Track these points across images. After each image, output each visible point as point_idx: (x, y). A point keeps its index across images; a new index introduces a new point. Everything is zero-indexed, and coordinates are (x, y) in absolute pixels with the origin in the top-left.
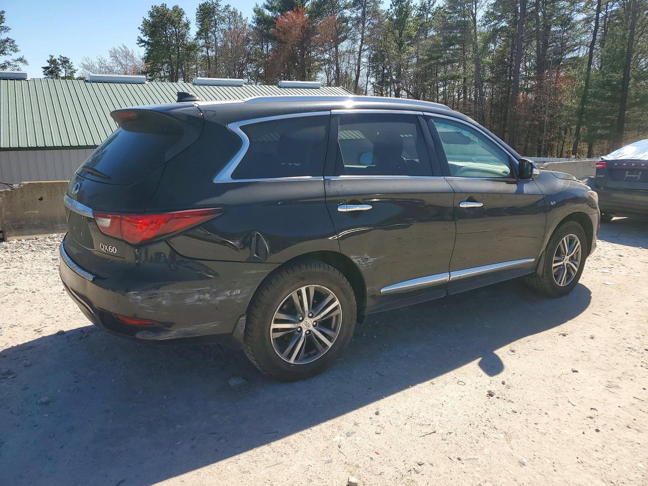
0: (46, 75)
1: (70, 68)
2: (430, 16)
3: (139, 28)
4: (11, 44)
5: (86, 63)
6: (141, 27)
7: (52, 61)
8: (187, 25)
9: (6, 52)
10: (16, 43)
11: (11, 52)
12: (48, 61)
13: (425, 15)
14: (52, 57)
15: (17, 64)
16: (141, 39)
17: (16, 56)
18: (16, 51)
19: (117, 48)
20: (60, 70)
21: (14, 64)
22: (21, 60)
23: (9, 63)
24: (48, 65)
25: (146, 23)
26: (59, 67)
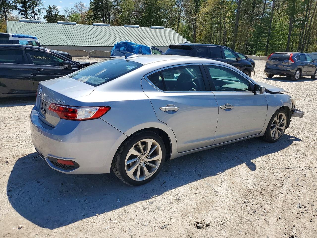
1: (57, 10)
5: (65, 9)
7: (50, 7)
10: (41, 1)
11: (41, 6)
12: (48, 7)
14: (50, 5)
15: (42, 10)
16: (92, 2)
17: (42, 7)
18: (42, 5)
19: (78, 3)
21: (41, 10)
22: (44, 8)
26: (53, 10)
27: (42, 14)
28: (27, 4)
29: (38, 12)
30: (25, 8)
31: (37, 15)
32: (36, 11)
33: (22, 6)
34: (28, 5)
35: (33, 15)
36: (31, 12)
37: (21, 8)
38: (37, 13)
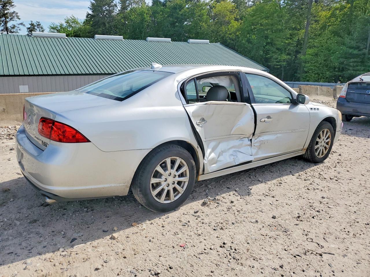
0: (29, 32)
1: (42, 28)
2: (250, 3)
3: (89, 7)
4: (16, 15)
5: (52, 26)
6: (90, 7)
7: (32, 25)
8: (116, 5)
9: (14, 19)
10: (18, 14)
11: (17, 20)
12: (30, 24)
13: (248, 3)
14: (32, 21)
17: (19, 22)
18: (19, 19)
19: (69, 17)
20: (36, 30)
21: (18, 26)
22: (21, 24)
23: (14, 26)
24: (29, 26)
25: (93, 4)
26: (36, 27)
27: (19, 31)
29: (13, 28)
31: (11, 32)
32: (10, 27)
35: (6, 32)
36: (4, 29)
38: (12, 31)
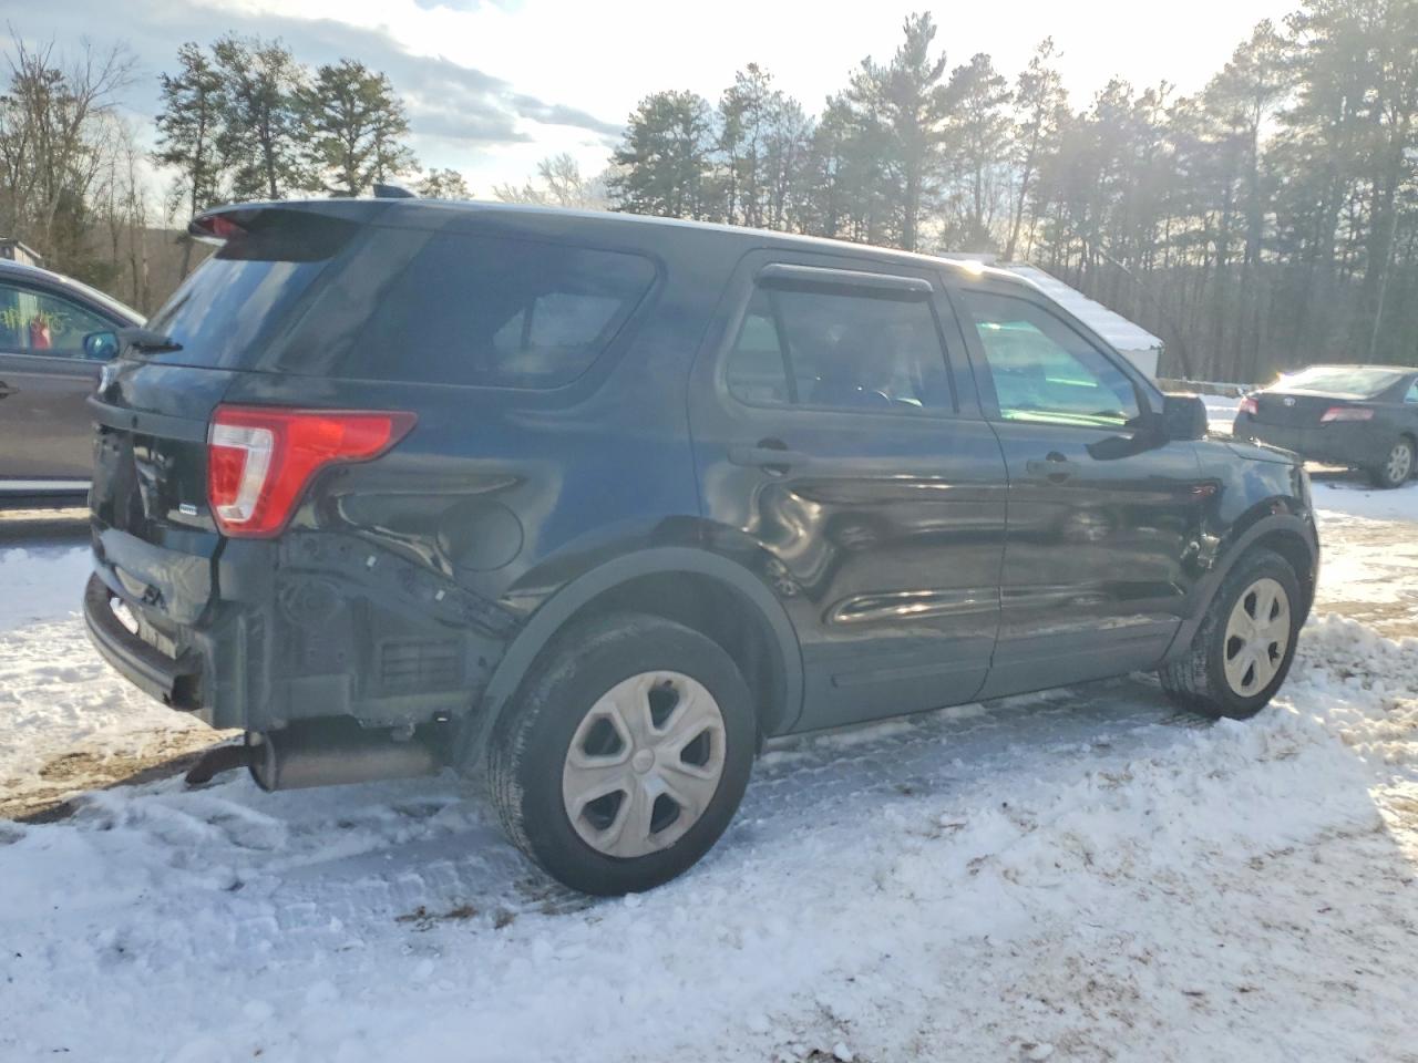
28: (357, 167)
30: (352, 183)
33: (339, 176)
34: (362, 171)
37: (333, 184)
